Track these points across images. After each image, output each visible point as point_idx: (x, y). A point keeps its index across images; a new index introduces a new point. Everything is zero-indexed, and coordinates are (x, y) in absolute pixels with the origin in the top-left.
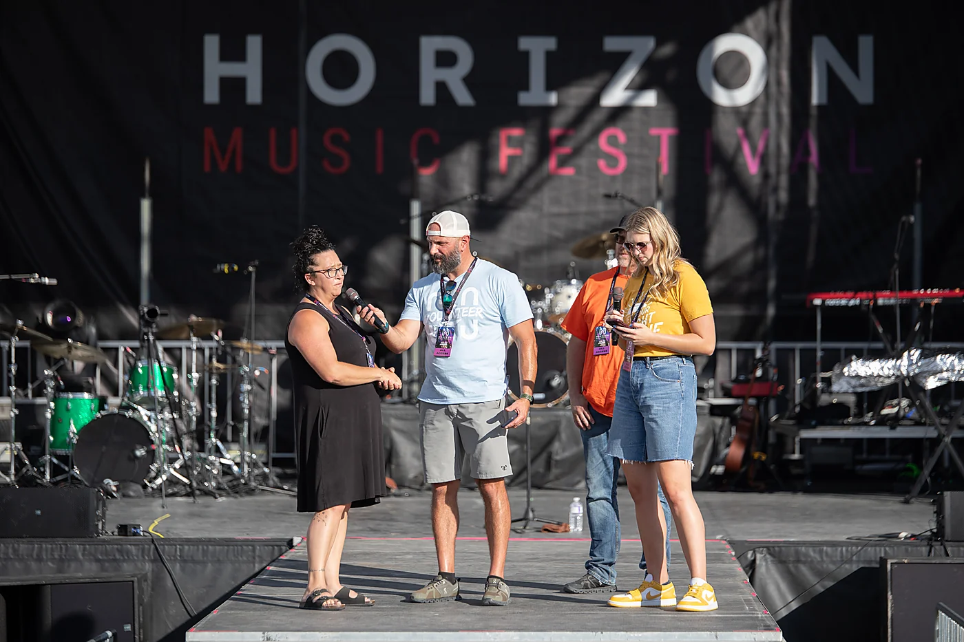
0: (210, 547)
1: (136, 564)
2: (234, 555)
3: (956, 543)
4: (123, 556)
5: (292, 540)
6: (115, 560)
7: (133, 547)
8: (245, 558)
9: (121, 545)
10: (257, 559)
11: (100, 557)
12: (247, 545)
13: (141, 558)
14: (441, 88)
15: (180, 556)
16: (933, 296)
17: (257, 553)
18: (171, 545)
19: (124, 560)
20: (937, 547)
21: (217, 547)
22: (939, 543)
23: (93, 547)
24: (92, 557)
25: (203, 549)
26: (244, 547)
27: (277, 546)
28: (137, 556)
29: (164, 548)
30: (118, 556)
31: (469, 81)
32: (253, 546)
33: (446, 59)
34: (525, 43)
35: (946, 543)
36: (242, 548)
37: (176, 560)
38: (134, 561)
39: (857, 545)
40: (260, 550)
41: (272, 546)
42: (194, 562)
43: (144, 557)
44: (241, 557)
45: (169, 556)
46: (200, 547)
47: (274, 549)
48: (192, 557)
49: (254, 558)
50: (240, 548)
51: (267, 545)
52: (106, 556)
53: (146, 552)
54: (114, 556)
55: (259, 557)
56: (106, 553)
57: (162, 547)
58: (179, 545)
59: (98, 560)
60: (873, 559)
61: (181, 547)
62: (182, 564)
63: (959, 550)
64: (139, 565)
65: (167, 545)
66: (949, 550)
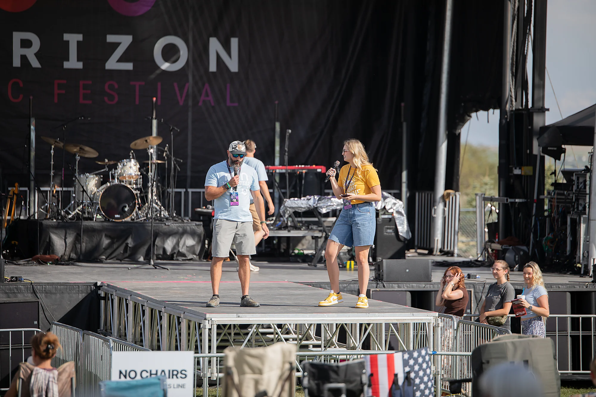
0: (59, 286)
1: (24, 295)
2: (70, 290)
3: (389, 282)
4: (18, 291)
5: (96, 283)
6: (14, 293)
7: (23, 287)
8: (74, 292)
9: (17, 286)
10: (80, 292)
11: (7, 291)
12: (76, 286)
13: (26, 292)
14: (24, 58)
15: (45, 291)
16: (303, 169)
17: (80, 289)
18: (40, 286)
19: (19, 293)
20: (380, 284)
21: (62, 287)
22: (381, 282)
23: (4, 287)
24: (3, 291)
25: (55, 288)
26: (74, 286)
27: (89, 286)
28: (25, 291)
29: (37, 287)
30: (16, 291)
31: (37, 55)
32: (78, 286)
33: (26, 44)
34: (67, 37)
35: (384, 282)
36: (73, 287)
37: (42, 292)
38: (23, 293)
39: (346, 283)
40: (81, 287)
41: (87, 286)
42: (51, 293)
43: (27, 291)
44: (73, 291)
45: (40, 291)
46: (54, 286)
47: (88, 287)
48: (50, 291)
49: (79, 291)
50: (72, 287)
51: (85, 286)
52: (10, 291)
53: (29, 289)
54: (14, 291)
55: (81, 291)
56: (10, 289)
57: (36, 286)
58: (44, 285)
59: (6, 293)
60: (353, 290)
61: (45, 287)
62: (46, 295)
63: (389, 285)
64: (26, 295)
65: (39, 286)
66: (385, 285)
